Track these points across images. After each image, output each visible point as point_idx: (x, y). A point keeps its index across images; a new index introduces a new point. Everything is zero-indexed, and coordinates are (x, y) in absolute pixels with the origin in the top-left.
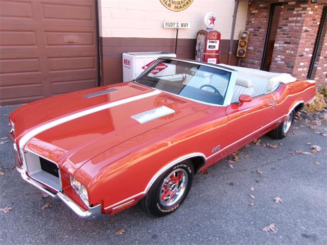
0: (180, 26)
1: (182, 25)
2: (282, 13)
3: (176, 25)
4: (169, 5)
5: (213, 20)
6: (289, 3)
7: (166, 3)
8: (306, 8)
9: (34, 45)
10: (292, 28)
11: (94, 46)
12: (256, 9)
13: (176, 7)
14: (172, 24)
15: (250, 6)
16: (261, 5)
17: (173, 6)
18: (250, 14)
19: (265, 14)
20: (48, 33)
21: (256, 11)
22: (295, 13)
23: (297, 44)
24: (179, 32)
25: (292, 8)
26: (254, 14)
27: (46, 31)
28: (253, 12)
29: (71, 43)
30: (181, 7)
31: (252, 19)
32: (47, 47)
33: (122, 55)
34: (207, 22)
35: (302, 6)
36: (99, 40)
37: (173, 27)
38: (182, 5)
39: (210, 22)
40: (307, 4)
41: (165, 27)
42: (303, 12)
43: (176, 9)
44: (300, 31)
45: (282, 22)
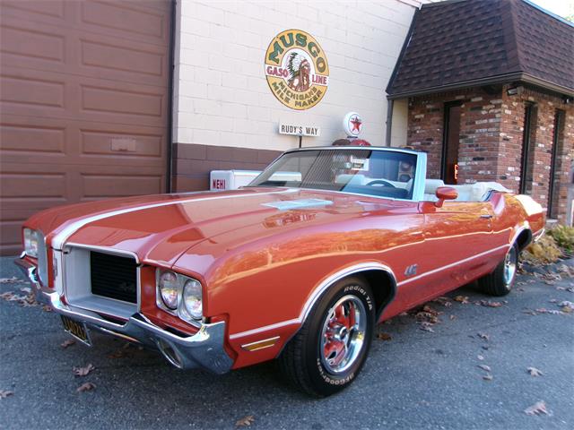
0: (304, 133)
1: (308, 131)
2: (463, 115)
3: (298, 130)
4: (287, 100)
5: (357, 123)
6: (473, 100)
7: (281, 96)
8: (500, 104)
9: (60, 152)
10: (482, 136)
11: (163, 158)
12: (421, 113)
13: (296, 103)
14: (292, 128)
15: (410, 109)
16: (428, 107)
17: (292, 101)
18: (412, 121)
19: (437, 118)
20: (85, 133)
21: (423, 116)
22: (484, 113)
23: (495, 158)
24: (303, 141)
25: (479, 107)
26: (419, 120)
27: (82, 130)
28: (417, 117)
29: (123, 152)
30: (305, 104)
31: (416, 128)
32: (83, 156)
33: (209, 174)
34: (349, 127)
35: (494, 102)
36: (172, 149)
37: (293, 133)
38: (306, 101)
39: (352, 126)
40: (501, 98)
41: (281, 132)
42: (496, 111)
43: (298, 107)
44: (496, 139)
45: (464, 128)
